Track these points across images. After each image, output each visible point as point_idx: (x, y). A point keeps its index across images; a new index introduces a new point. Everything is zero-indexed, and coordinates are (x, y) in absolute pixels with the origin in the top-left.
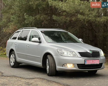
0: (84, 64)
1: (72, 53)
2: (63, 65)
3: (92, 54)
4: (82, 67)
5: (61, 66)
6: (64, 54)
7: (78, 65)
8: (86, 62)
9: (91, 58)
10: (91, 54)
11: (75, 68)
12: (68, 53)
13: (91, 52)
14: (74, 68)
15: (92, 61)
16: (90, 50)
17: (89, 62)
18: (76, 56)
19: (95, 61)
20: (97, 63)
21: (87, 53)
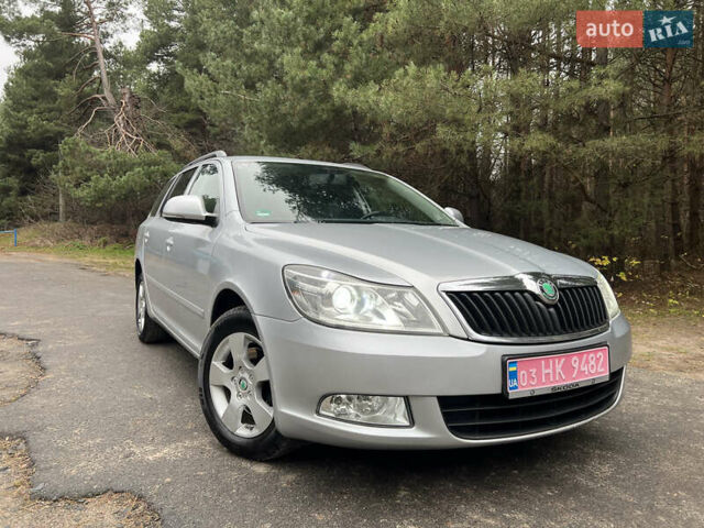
0: (501, 398)
1: (400, 298)
2: (325, 397)
3: (555, 306)
4: (484, 415)
5: (306, 409)
6: (331, 305)
7: (445, 402)
8: (514, 375)
9: (556, 338)
11: (424, 427)
12: (361, 304)
14: (414, 434)
15: (558, 363)
17: (539, 373)
18: (431, 325)
19: (580, 364)
20: (597, 373)
21: (517, 294)
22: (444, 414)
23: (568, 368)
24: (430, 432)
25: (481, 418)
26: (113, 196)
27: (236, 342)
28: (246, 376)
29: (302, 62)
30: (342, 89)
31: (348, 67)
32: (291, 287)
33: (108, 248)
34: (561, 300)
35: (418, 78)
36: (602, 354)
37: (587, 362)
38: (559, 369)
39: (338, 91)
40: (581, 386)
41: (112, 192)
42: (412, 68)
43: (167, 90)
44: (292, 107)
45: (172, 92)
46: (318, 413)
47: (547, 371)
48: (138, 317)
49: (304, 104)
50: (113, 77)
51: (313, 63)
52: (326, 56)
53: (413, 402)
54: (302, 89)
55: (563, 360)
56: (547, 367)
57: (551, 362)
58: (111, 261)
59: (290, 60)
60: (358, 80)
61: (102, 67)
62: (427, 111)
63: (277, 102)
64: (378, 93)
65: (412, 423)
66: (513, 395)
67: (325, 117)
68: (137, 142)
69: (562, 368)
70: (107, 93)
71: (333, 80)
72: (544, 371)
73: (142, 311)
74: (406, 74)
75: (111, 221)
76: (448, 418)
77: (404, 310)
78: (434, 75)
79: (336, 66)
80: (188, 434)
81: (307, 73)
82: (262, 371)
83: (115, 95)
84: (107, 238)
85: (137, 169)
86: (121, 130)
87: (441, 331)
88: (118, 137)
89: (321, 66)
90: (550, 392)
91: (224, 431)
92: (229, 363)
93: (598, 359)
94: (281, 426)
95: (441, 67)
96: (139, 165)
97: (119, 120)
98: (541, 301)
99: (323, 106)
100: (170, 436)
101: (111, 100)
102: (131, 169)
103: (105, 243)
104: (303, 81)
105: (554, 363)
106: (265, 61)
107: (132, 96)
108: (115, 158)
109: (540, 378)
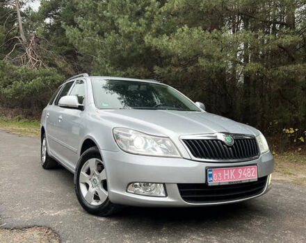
0: (205, 185)
1: (164, 142)
2: (130, 184)
3: (232, 147)
4: (198, 193)
5: (121, 189)
6: (133, 145)
7: (181, 186)
8: (211, 175)
9: (231, 160)
10: (228, 147)
11: (171, 197)
12: (146, 144)
13: (228, 140)
14: (168, 200)
15: (232, 171)
16: (227, 134)
17: (222, 175)
18: (174, 153)
19: (242, 173)
20: (251, 177)
21: (215, 141)
22: (180, 192)
23: (237, 174)
24: (174, 199)
26: (25, 93)
27: (92, 163)
28: (96, 178)
29: (129, 23)
30: (149, 38)
31: (153, 26)
32: (116, 137)
33: (21, 121)
34: (235, 144)
35: (188, 33)
36: (254, 169)
37: (246, 172)
38: (232, 174)
39: (148, 39)
40: (243, 182)
41: (24, 90)
42: (186, 28)
43: (55, 34)
44: (124, 46)
45: (58, 35)
46: (127, 191)
48: (42, 156)
49: (130, 45)
50: (25, 27)
51: (135, 24)
52: (142, 20)
53: (167, 185)
54: (129, 37)
55: (234, 170)
56: (226, 173)
57: (228, 171)
58: (23, 129)
59: (122, 22)
60: (159, 33)
61: (20, 21)
62: (194, 51)
63: (116, 44)
64: (168, 41)
65: (167, 195)
66: (210, 184)
67: (141, 52)
68: (38, 63)
69: (234, 174)
70: (22, 36)
71: (145, 33)
72: (225, 175)
73: (44, 153)
74: (183, 31)
75: (22, 107)
76: (182, 193)
77: (165, 147)
78: (197, 32)
79: (147, 25)
80: (69, 206)
81: (131, 29)
82: (103, 176)
83: (26, 37)
84: (20, 116)
85: (38, 78)
86: (30, 56)
87: (180, 156)
88: (28, 60)
89: (139, 25)
90: (227, 184)
91: (86, 203)
92: (88, 172)
93: (252, 171)
94: (111, 199)
95: (200, 28)
96: (39, 76)
97: (28, 51)
98: (225, 144)
99: (140, 46)
100: (61, 207)
101: (24, 39)
102: (35, 78)
103: (20, 119)
104: (130, 33)
105: (230, 171)
106: (109, 20)
107: (36, 37)
108: (26, 72)
109: (223, 177)
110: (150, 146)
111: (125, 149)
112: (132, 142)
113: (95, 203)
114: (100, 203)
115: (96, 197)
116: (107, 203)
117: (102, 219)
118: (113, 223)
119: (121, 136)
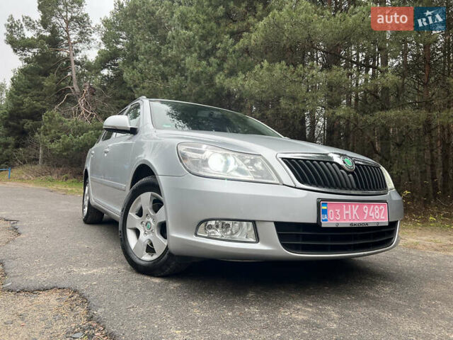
0: (316, 227)
2: (201, 223)
3: (352, 173)
4: (305, 238)
6: (207, 166)
7: (280, 226)
8: (325, 212)
9: (353, 192)
10: (348, 173)
11: (265, 243)
13: (347, 163)
14: (259, 247)
15: (355, 208)
17: (341, 213)
18: (272, 179)
19: (369, 211)
20: (380, 219)
21: (328, 163)
22: (279, 235)
23: (361, 212)
24: (270, 246)
25: (303, 240)
26: (74, 149)
27: (145, 199)
28: (151, 220)
29: (198, 62)
30: (221, 78)
31: (226, 66)
32: (183, 157)
33: (68, 181)
34: (356, 170)
35: (268, 69)
36: (383, 207)
37: (373, 211)
38: (355, 212)
39: (219, 79)
40: (370, 225)
41: (73, 146)
42: (265, 64)
43: (112, 86)
44: (190, 90)
45: (115, 88)
46: (196, 235)
47: (347, 212)
48: (84, 207)
49: (197, 89)
50: (80, 76)
51: (204, 63)
52: (212, 59)
53: (258, 225)
54: (196, 80)
55: (357, 206)
56: (347, 209)
57: (350, 206)
58: (69, 189)
59: (190, 61)
60: (232, 73)
61: (73, 70)
62: (275, 91)
63: (181, 88)
64: (244, 80)
65: (258, 240)
66: (324, 225)
67: (210, 97)
68: (92, 115)
69: (357, 211)
70: (75, 85)
71: (216, 73)
72: (345, 212)
73: (86, 203)
74: (262, 67)
75: (71, 165)
76: (281, 237)
77: (254, 170)
78: (279, 68)
79: (218, 65)
81: (200, 69)
82: (161, 215)
83: (80, 87)
84: (68, 175)
85: (90, 132)
86: (82, 108)
87: (278, 182)
88: (80, 112)
89: (209, 64)
90: (349, 226)
92: (140, 213)
93: (380, 211)
94: (172, 248)
95: (283, 62)
96: (92, 129)
97: (81, 102)
98: (343, 169)
99: (209, 90)
100: (99, 264)
101: (77, 89)
102: (87, 131)
103: (67, 179)
104: (198, 74)
105: (351, 207)
106: (175, 65)
107: (90, 87)
108: (77, 125)
109: (342, 216)
110: (232, 166)
111: (196, 172)
112: (205, 162)
113: (147, 258)
114: (155, 257)
115: (150, 249)
116: (166, 256)
117: (157, 280)
118: (173, 285)
119: (190, 154)
